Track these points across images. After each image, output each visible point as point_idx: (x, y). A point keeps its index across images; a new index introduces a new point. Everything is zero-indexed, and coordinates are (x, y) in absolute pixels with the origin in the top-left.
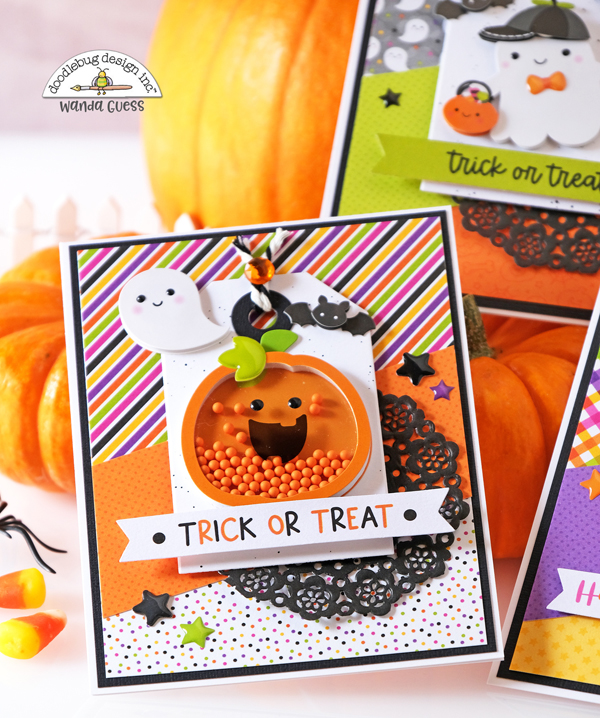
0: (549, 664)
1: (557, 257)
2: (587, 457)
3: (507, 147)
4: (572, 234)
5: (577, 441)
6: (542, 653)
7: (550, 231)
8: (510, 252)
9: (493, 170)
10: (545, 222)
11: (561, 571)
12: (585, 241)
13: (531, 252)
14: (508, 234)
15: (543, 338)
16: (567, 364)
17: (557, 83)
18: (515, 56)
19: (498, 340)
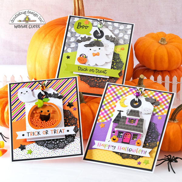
0: (92, 157)
1: (97, 85)
2: (100, 121)
3: (89, 66)
4: (100, 81)
5: (99, 118)
6: (91, 155)
7: (96, 81)
8: (89, 85)
9: (86, 70)
10: (95, 79)
11: (95, 141)
12: (102, 82)
13: (92, 84)
14: (88, 81)
15: (94, 100)
16: (98, 104)
17: (98, 54)
18: (90, 50)
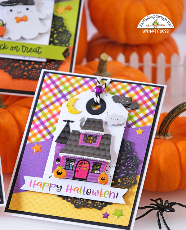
0: (21, 207)
1: (25, 75)
2: (33, 140)
3: (9, 40)
4: (30, 67)
5: (30, 134)
6: (19, 203)
7: (23, 67)
8: (10, 74)
9: (4, 48)
10: (21, 64)
11: (25, 177)
12: (34, 70)
13: (17, 74)
14: (9, 68)
15: (21, 101)
16: (27, 109)
17: (24, 19)
18: (11, 11)
19: (7, 103)
